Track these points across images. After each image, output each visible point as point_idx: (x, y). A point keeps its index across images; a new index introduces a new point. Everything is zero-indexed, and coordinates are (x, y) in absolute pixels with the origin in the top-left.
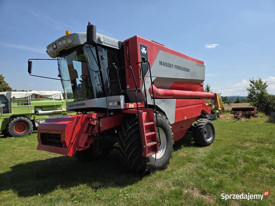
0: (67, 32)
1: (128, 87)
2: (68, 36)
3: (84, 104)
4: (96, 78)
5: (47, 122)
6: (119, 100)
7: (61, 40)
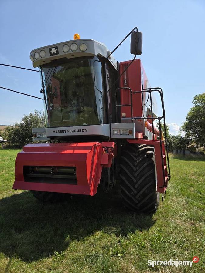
0: (76, 36)
1: (123, 115)
2: (77, 42)
3: (86, 130)
4: (100, 100)
5: (25, 152)
6: (132, 128)
7: (69, 44)
